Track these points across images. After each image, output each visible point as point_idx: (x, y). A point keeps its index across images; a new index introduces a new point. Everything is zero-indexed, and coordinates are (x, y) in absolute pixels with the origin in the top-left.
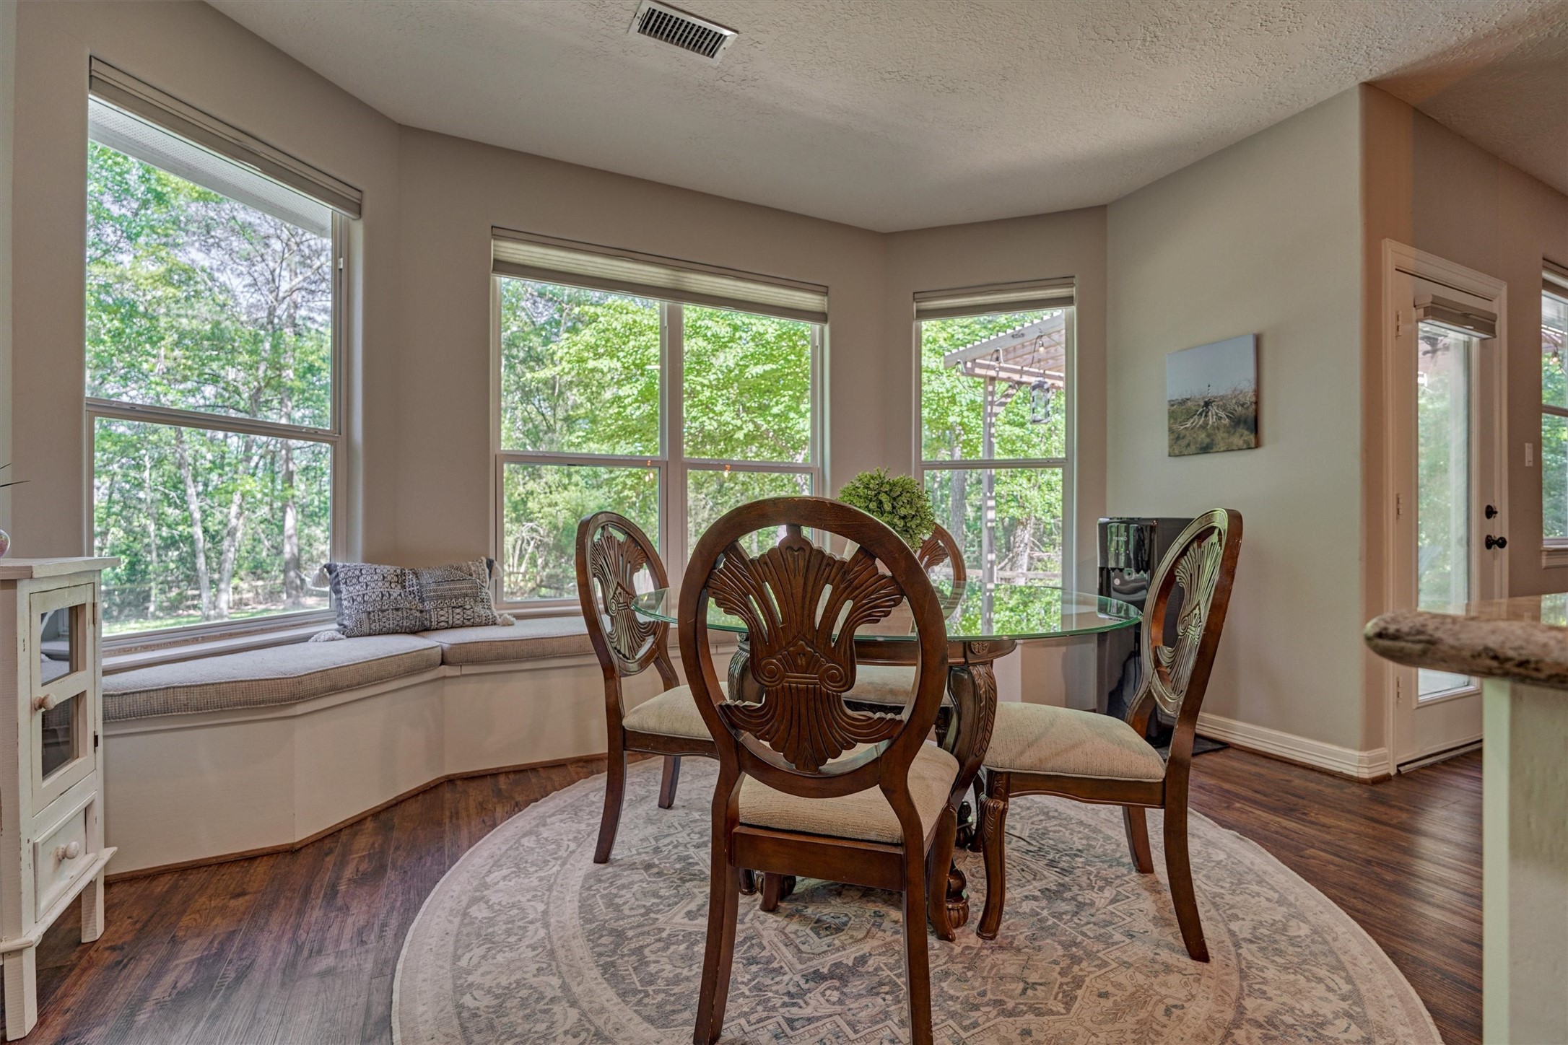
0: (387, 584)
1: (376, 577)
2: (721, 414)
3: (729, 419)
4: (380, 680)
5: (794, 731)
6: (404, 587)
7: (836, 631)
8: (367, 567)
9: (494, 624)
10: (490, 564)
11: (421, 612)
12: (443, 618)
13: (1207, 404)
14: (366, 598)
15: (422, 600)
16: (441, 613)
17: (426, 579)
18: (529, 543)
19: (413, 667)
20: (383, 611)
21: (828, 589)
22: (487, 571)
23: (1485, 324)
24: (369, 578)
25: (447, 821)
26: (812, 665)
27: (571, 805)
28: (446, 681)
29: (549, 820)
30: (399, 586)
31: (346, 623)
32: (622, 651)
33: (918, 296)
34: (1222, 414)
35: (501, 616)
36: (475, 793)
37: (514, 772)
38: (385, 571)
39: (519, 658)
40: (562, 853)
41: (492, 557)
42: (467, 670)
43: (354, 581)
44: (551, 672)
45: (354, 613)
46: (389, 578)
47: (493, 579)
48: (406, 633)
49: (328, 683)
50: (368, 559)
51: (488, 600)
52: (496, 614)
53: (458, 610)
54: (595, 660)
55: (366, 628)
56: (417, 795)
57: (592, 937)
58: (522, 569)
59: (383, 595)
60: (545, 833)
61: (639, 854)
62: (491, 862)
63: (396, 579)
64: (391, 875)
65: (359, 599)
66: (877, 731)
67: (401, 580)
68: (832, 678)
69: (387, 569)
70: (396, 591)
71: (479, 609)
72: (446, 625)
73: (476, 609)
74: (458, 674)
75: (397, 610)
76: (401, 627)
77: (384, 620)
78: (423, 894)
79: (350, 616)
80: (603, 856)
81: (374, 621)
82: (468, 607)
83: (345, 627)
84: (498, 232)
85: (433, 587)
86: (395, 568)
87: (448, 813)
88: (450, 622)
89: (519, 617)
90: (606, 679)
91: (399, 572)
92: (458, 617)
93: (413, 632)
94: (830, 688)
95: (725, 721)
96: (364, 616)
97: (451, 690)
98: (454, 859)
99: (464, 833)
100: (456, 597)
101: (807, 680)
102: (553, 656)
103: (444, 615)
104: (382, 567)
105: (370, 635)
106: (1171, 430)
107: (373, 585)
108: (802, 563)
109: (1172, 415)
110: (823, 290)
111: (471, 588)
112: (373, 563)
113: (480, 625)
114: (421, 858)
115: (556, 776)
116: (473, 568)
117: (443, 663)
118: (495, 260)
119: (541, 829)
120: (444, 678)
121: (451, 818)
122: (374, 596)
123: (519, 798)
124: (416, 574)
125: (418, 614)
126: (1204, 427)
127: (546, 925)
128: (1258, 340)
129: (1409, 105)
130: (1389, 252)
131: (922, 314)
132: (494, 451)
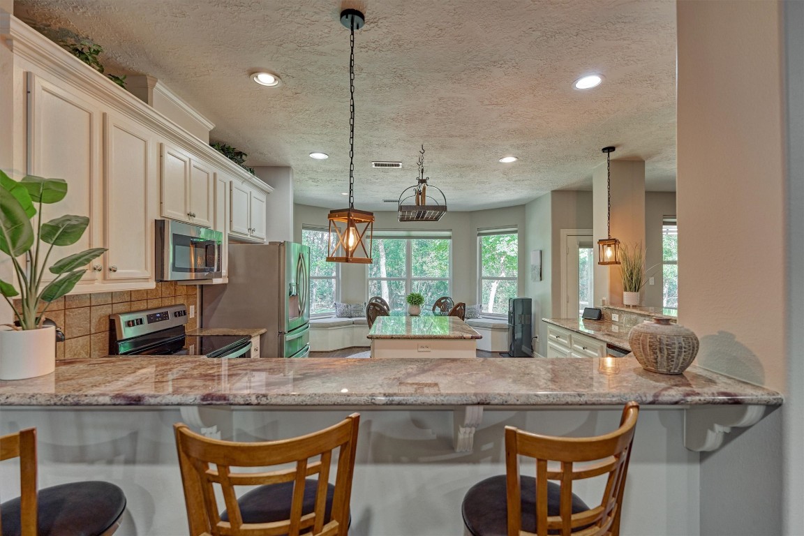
1: (343, 306)
4: (342, 325)
6: (348, 308)
10: (365, 303)
12: (355, 315)
13: (535, 267)
14: (341, 310)
15: (350, 311)
17: (352, 307)
20: (344, 313)
33: (478, 229)
34: (537, 271)
42: (358, 325)
45: (339, 313)
50: (341, 302)
55: (341, 316)
56: (348, 348)
59: (344, 310)
69: (345, 304)
73: (362, 313)
74: (356, 326)
76: (346, 316)
82: (360, 313)
83: (337, 315)
85: (353, 309)
91: (347, 305)
92: (358, 315)
93: (348, 317)
97: (355, 330)
100: (358, 310)
106: (532, 273)
109: (532, 269)
110: (450, 230)
111: (361, 308)
113: (362, 317)
117: (353, 324)
124: (350, 306)
125: (349, 314)
126: (535, 273)
128: (541, 252)
129: (573, 191)
130: (564, 232)
131: (479, 234)
132: (366, 278)
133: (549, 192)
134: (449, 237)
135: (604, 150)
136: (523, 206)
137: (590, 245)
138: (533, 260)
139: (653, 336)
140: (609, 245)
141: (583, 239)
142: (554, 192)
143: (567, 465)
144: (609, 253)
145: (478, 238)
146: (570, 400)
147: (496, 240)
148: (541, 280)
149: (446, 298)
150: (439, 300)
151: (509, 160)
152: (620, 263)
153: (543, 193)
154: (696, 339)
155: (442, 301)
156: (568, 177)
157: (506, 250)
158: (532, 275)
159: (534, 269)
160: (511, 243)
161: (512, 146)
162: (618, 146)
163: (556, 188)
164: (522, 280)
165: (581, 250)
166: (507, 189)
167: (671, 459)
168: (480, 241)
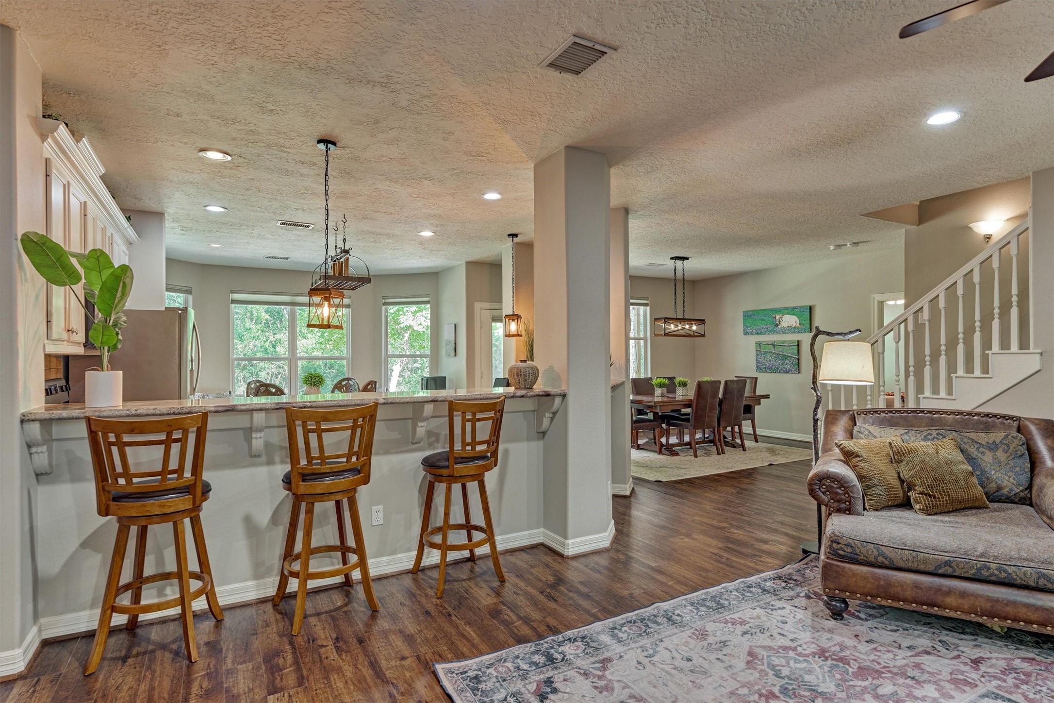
13: (449, 342)
33: (383, 297)
34: (451, 346)
84: (233, 292)
110: (349, 297)
118: (232, 300)
126: (449, 349)
128: (455, 325)
129: (487, 264)
130: (478, 306)
131: (385, 304)
132: (231, 358)
133: (463, 263)
134: (348, 306)
135: (509, 235)
136: (437, 273)
137: (501, 321)
138: (447, 334)
139: (518, 368)
140: (513, 320)
141: (496, 313)
142: (468, 263)
143: (474, 414)
144: (513, 327)
145: (384, 308)
146: (476, 397)
147: (398, 310)
148: (455, 356)
149: (348, 379)
150: (340, 382)
151: (427, 234)
152: (521, 336)
153: (458, 263)
154: (538, 370)
155: (344, 383)
156: (482, 252)
157: (412, 323)
158: (445, 349)
159: (447, 345)
160: (418, 314)
161: (431, 224)
162: (520, 234)
163: (470, 260)
164: (435, 358)
165: (494, 324)
166: (421, 257)
167: (529, 439)
168: (386, 311)
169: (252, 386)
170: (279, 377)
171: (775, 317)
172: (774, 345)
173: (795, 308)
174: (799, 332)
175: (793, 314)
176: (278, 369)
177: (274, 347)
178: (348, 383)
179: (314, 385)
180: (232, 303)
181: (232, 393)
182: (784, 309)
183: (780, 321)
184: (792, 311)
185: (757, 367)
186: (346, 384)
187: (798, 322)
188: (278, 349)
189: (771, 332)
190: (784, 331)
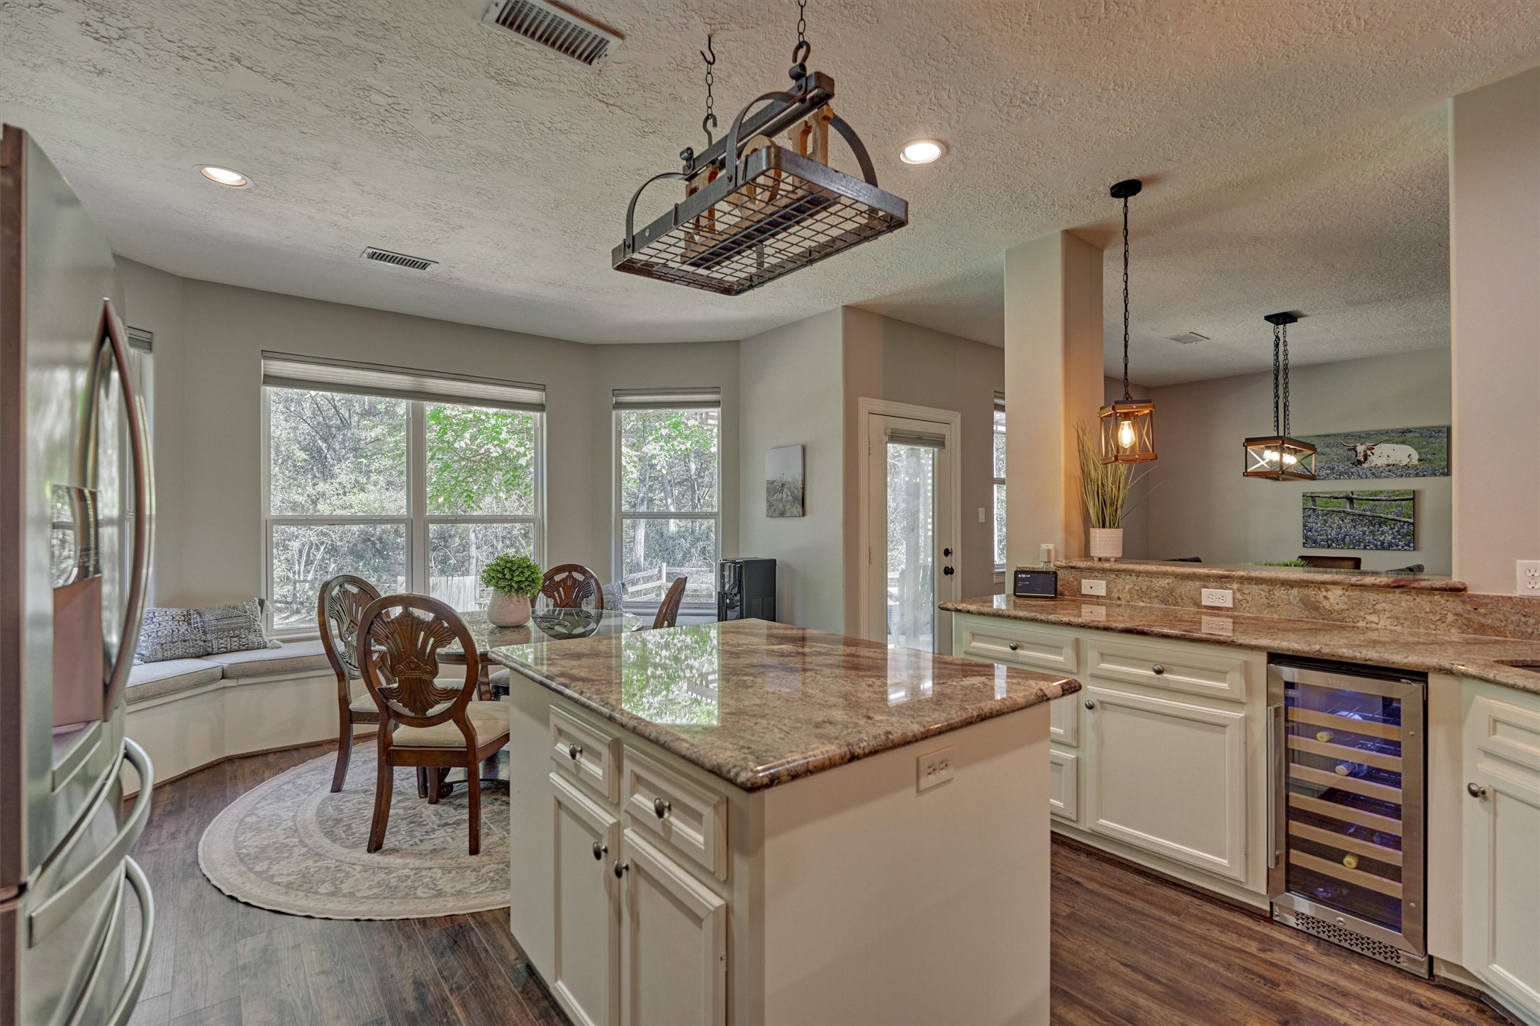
0: (176, 623)
1: (166, 618)
2: (506, 441)
3: (513, 447)
4: (175, 690)
5: (412, 697)
6: (189, 624)
7: (428, 650)
8: (158, 610)
9: (265, 647)
10: (262, 603)
11: (205, 641)
12: (223, 646)
13: (783, 485)
14: (159, 634)
15: (205, 633)
16: (221, 641)
17: (208, 617)
18: (318, 549)
19: (200, 681)
20: (173, 643)
21: (423, 633)
22: (259, 608)
23: (938, 442)
24: (161, 619)
25: (228, 781)
26: (417, 667)
27: (322, 766)
28: (226, 690)
29: (303, 775)
30: (186, 624)
31: (143, 652)
32: (353, 663)
33: (615, 392)
34: (789, 493)
35: (270, 641)
36: (248, 766)
37: (281, 751)
38: (174, 613)
39: (283, 671)
40: (310, 790)
41: (264, 597)
42: (242, 682)
43: (149, 621)
44: (310, 680)
45: (149, 645)
46: (177, 618)
47: (264, 614)
48: (191, 657)
49: (138, 694)
50: (157, 605)
51: (260, 630)
52: (266, 639)
53: (235, 639)
54: (332, 671)
55: (160, 656)
56: (204, 770)
57: (321, 823)
58: (310, 577)
59: (173, 631)
60: (299, 781)
61: (362, 786)
62: (260, 798)
63: (183, 618)
64: (189, 810)
65: (154, 635)
66: (450, 695)
67: (187, 619)
68: (427, 673)
69: (176, 611)
70: (183, 629)
71: (252, 637)
72: (225, 650)
73: (250, 637)
74: (236, 684)
75: (185, 641)
76: (188, 654)
77: (174, 649)
78: (212, 817)
79: (147, 647)
80: (337, 788)
81: (167, 650)
82: (243, 636)
83: (143, 655)
84: (268, 355)
85: (214, 622)
86: (182, 610)
87: (228, 777)
88: (229, 648)
89: (284, 641)
90: (339, 681)
91: (185, 613)
92: (235, 643)
93: (198, 657)
94: (426, 677)
95: (381, 696)
96: (158, 647)
97: (229, 696)
98: (234, 799)
99: (241, 786)
100: (234, 630)
101: (416, 674)
102: (312, 668)
103: (225, 642)
104: (171, 610)
105: (163, 660)
106: (768, 500)
107: (164, 624)
108: (410, 623)
109: (768, 490)
110: (543, 388)
111: (245, 622)
112: (163, 607)
113: (253, 649)
114: (210, 801)
115: (312, 751)
116: (247, 607)
117: (223, 677)
118: (265, 375)
119: (298, 780)
120: (224, 688)
121: (231, 780)
122: (165, 632)
123: (283, 766)
124: (199, 614)
125: (202, 643)
126: (781, 500)
127: (294, 821)
128: (804, 449)
129: (878, 315)
130: (865, 404)
131: (619, 406)
132: (264, 517)
133: (838, 305)
134: (539, 407)
135: (1116, 188)
136: (736, 344)
137: (904, 442)
138: (775, 468)
142: (850, 310)
145: (614, 413)
148: (804, 514)
149: (571, 568)
153: (824, 309)
155: (558, 578)
158: (769, 503)
159: (778, 491)
164: (731, 519)
165: (891, 447)
168: (619, 422)
169: (334, 593)
170: (322, 548)
171: (1354, 449)
172: (1351, 500)
173: (1405, 432)
174: (1417, 475)
175: (1403, 443)
176: (321, 537)
177: (314, 503)
178: (570, 576)
179: (519, 589)
180: (265, 383)
181: (267, 603)
182: (1378, 433)
183: (1366, 457)
184: (1402, 436)
185: (1306, 537)
186: (564, 580)
187: (1415, 456)
188: (320, 507)
189: (1347, 474)
190: (1376, 473)
